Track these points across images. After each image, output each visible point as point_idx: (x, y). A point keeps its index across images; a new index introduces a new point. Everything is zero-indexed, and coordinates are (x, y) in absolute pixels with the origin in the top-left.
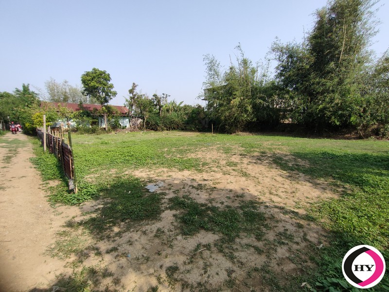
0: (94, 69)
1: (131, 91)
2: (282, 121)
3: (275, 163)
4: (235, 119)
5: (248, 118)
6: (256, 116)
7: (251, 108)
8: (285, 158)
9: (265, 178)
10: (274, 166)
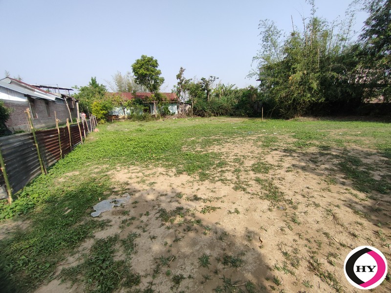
0: (143, 57)
1: (179, 77)
2: (365, 101)
3: (341, 171)
4: (294, 99)
5: (313, 99)
6: (325, 95)
7: (317, 85)
8: (365, 161)
9: (311, 209)
10: (339, 176)
